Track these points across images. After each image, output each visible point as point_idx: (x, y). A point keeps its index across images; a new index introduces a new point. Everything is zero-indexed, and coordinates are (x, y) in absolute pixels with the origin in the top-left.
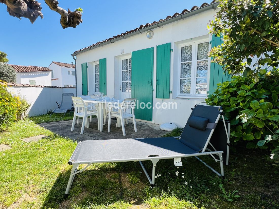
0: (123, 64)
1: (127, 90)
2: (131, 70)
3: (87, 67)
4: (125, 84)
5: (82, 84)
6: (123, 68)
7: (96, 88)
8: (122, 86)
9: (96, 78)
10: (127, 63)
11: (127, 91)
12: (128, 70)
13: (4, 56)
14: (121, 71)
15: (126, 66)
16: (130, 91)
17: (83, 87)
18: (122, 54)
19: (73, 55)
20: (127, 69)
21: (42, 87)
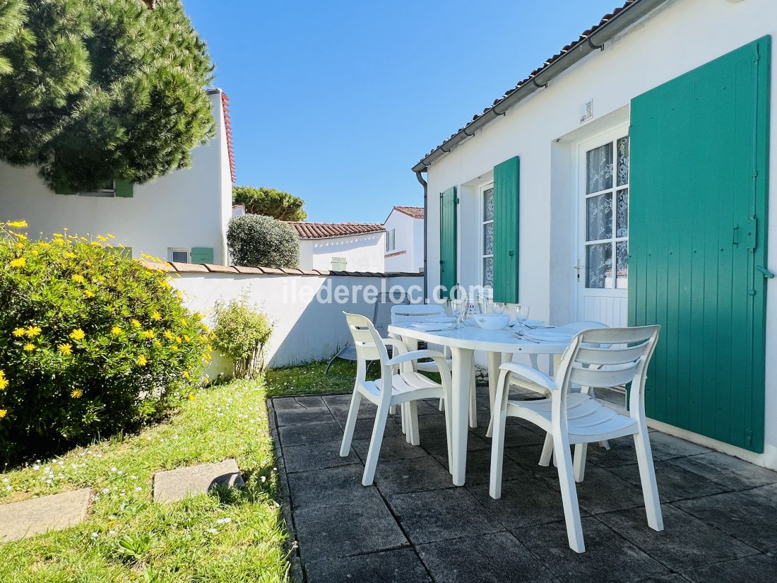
0: (592, 170)
1: (607, 280)
2: (627, 186)
3: (456, 202)
4: (601, 250)
5: (441, 262)
6: (592, 182)
7: (488, 274)
8: (583, 262)
9: (487, 237)
10: (609, 160)
11: (609, 281)
12: (614, 189)
13: (298, 206)
14: (580, 197)
15: (602, 173)
16: (623, 282)
17: (442, 271)
18: (584, 123)
19: (417, 169)
20: (609, 185)
21: (321, 275)
